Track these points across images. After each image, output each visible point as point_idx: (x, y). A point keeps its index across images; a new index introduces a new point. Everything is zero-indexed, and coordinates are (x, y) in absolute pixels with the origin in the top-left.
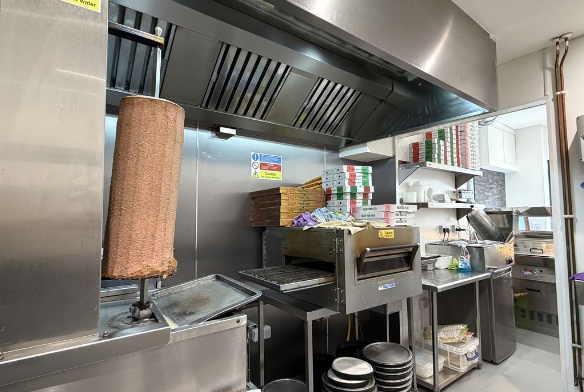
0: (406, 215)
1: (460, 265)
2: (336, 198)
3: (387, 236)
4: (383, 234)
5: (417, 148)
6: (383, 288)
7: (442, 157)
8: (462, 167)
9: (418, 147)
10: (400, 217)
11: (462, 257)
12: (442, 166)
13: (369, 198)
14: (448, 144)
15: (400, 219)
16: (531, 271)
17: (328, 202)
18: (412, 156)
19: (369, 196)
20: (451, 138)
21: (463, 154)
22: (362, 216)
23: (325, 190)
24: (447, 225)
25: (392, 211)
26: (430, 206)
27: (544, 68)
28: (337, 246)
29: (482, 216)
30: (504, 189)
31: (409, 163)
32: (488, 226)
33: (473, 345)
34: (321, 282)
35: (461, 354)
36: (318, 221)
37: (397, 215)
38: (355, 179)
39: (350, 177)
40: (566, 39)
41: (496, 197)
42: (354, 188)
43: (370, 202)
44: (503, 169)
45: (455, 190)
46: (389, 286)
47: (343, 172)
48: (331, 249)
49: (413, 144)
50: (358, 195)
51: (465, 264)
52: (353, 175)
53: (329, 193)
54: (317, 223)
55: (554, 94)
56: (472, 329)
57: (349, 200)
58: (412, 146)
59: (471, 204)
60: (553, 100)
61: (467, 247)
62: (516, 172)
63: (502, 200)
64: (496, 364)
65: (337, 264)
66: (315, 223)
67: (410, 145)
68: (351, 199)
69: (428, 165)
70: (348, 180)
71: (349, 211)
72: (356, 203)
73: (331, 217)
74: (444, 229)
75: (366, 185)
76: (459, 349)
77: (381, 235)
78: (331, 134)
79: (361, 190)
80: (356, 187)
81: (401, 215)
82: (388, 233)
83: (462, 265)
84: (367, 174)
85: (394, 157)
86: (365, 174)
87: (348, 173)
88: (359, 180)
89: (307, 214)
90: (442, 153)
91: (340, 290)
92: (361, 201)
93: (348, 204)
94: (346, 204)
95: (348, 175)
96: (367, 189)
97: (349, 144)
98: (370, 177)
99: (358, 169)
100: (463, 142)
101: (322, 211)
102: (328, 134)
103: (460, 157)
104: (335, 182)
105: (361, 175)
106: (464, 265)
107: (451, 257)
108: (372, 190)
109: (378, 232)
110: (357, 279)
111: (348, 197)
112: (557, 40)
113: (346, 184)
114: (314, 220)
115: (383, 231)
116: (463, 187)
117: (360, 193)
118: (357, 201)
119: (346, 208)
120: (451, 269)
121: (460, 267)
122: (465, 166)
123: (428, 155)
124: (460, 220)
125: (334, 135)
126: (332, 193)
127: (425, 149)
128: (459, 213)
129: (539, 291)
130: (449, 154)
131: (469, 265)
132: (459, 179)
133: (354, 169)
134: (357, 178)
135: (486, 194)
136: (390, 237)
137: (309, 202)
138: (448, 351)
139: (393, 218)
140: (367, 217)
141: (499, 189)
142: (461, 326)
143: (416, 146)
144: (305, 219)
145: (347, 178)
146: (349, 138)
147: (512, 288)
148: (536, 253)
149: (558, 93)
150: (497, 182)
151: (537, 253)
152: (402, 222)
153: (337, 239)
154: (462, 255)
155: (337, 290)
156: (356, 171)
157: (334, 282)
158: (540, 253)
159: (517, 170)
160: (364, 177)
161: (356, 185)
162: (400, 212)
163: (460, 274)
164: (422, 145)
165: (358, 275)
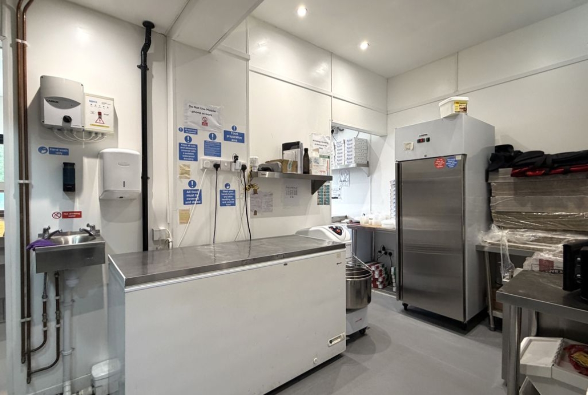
60: (11, 45)
149: (19, 41)
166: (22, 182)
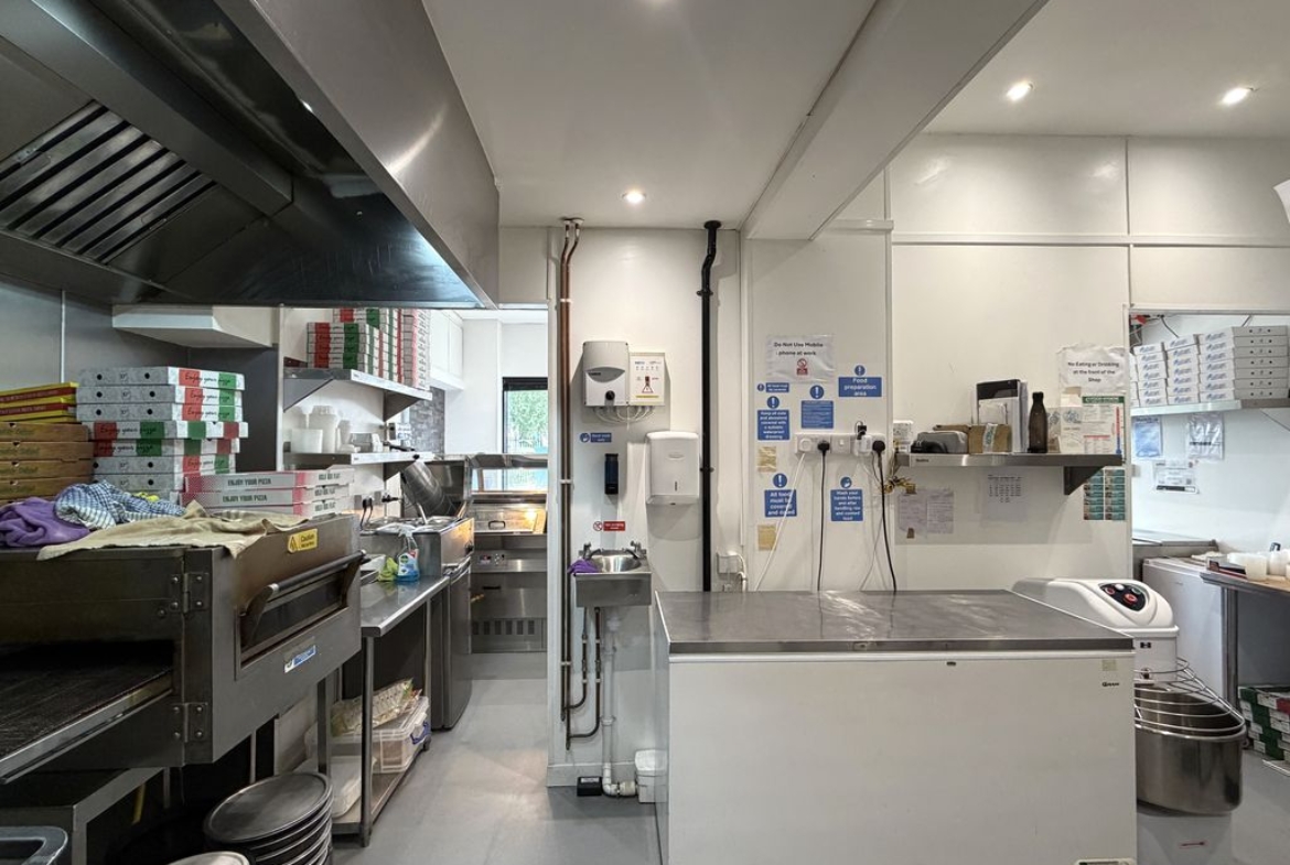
0: (333, 492)
1: (402, 570)
2: (134, 452)
3: (303, 546)
4: (297, 543)
5: (325, 336)
6: (293, 666)
7: (376, 363)
8: (405, 384)
9: (329, 333)
10: (323, 497)
11: (406, 554)
12: (373, 381)
13: (233, 451)
14: (386, 338)
15: (324, 501)
16: (489, 558)
17: (100, 460)
18: (312, 349)
19: (232, 444)
20: (391, 326)
21: (408, 359)
22: (226, 499)
23: (91, 426)
24: (367, 493)
25: (308, 487)
26: (353, 462)
27: (548, 256)
28: (186, 596)
29: (420, 470)
30: (443, 419)
31: (306, 365)
32: (428, 488)
33: (421, 715)
34: (135, 704)
35: (403, 739)
36: (88, 524)
37: (317, 493)
38: (201, 404)
39: (186, 398)
40: (577, 226)
41: (433, 431)
42: (198, 428)
43: (232, 460)
44: (444, 384)
45: (382, 423)
46: (305, 657)
47: (167, 385)
48: (162, 604)
49: (317, 324)
50: (204, 443)
51: (411, 566)
52: (195, 393)
53: (106, 436)
54: (82, 530)
55: (558, 300)
56: (418, 686)
57: (181, 459)
58: (312, 329)
59: (414, 453)
60: (556, 308)
61: (415, 534)
62: (460, 391)
63: (440, 437)
64: (449, 729)
65: (183, 642)
66: (74, 532)
67: (308, 325)
68: (186, 455)
69: (353, 378)
70: (180, 407)
71: (178, 486)
72: (198, 464)
73: (130, 508)
74: (364, 502)
75: (229, 419)
76: (401, 729)
77: (293, 545)
78: (99, 260)
79: (216, 430)
80: (204, 424)
81: (326, 493)
82: (306, 539)
83: (404, 571)
84: (233, 391)
85: (275, 348)
86: (227, 391)
87: (183, 388)
88: (210, 408)
89: (37, 503)
90: (376, 353)
91: (193, 709)
92: (213, 458)
93: (178, 468)
94: (173, 468)
95: (180, 394)
96: (231, 429)
97: (150, 297)
98: (238, 401)
99: (209, 379)
100: (408, 336)
101: (95, 494)
102: (86, 259)
103: (402, 364)
104: (133, 409)
105: (217, 393)
106: (408, 570)
107: (382, 557)
108: (244, 430)
109: (287, 541)
110: (239, 663)
111: (179, 450)
112: (568, 223)
113: (174, 418)
114: (68, 524)
115: (296, 536)
116: (396, 419)
117: (210, 440)
118: (203, 459)
119: (173, 479)
120: (385, 581)
121: (401, 574)
122: (410, 382)
123: (349, 354)
124: (388, 481)
125: (106, 264)
126: (120, 436)
127: (343, 341)
128: (387, 470)
129: (498, 588)
130: (386, 357)
131: (416, 568)
132: (391, 403)
133: (198, 379)
134: (204, 401)
135: (419, 426)
136: (310, 547)
137: (31, 464)
138: (381, 740)
139: (310, 502)
140: (240, 502)
141: (437, 417)
142: (403, 685)
143: (322, 331)
144: (34, 521)
145: (177, 400)
146: (155, 281)
147: (470, 589)
148: (496, 528)
149: (563, 300)
150: (435, 405)
151: (499, 529)
152: (326, 507)
153: (186, 575)
154: (405, 551)
155: (182, 709)
156: (202, 384)
157: (170, 691)
158: (502, 528)
159: (462, 388)
160: (223, 400)
161: (203, 418)
162: (324, 486)
163: (400, 588)
164: (336, 330)
165: (242, 652)
166: (564, 481)
